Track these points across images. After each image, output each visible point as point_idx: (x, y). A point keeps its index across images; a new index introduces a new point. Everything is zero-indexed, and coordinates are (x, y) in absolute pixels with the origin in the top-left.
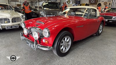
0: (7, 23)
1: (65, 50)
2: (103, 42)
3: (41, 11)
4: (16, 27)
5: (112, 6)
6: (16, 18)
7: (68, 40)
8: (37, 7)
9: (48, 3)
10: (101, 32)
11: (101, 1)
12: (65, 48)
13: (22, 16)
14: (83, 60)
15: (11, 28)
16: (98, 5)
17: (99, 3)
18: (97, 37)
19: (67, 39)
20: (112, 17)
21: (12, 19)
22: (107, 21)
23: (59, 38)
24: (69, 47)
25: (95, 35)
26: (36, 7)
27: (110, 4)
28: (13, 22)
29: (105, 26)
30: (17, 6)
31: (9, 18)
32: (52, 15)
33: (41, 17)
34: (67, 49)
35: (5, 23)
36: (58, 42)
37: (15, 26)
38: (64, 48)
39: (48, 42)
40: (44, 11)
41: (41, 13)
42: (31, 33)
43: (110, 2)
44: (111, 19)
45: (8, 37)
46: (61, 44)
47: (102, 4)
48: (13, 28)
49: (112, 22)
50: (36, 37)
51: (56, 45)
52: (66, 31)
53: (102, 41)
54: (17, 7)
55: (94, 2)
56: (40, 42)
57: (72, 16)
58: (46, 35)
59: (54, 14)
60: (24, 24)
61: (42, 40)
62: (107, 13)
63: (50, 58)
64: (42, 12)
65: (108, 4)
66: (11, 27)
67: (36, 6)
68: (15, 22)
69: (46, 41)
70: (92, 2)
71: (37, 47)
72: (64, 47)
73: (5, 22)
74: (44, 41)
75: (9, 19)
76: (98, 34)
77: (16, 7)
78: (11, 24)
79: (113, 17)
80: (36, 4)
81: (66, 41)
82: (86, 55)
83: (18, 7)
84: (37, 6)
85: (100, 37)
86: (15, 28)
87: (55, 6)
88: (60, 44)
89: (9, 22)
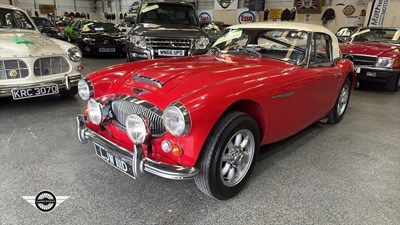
0: (18, 77)
1: (235, 177)
2: (352, 146)
3: (134, 34)
4: (51, 92)
5: (372, 21)
6: (48, 59)
7: (245, 142)
8: (113, 17)
9: (156, 7)
10: (342, 110)
11: (335, 3)
12: (236, 170)
13: (72, 53)
14: (296, 209)
15: (31, 96)
16: (325, 15)
17: (329, 7)
18: (331, 129)
19: (243, 139)
20: (375, 60)
21: (36, 64)
22: (358, 71)
23: (219, 135)
24: (247, 166)
25: (325, 120)
26: (108, 17)
27: (363, 13)
28: (39, 75)
29: (355, 89)
30: (42, 12)
31: (23, 59)
32: (174, 48)
33: (134, 55)
34: (242, 174)
35: (9, 77)
36: (215, 149)
37: (47, 90)
38: (232, 171)
39: (182, 151)
40: (144, 35)
41: (134, 39)
42: (115, 117)
43: (366, 5)
44: (373, 65)
45: (22, 126)
46: (224, 158)
47: (339, 11)
48: (38, 95)
49: (374, 75)
50: (139, 134)
51: (208, 162)
52: (241, 113)
53: (348, 142)
54: (41, 16)
55: (311, 5)
56: (150, 150)
57: (252, 58)
58: (174, 128)
59: (180, 45)
60: (89, 84)
61: (160, 144)
62: (358, 44)
63: (185, 205)
64: (138, 38)
65: (358, 13)
66: (33, 91)
67: (109, 13)
68: (46, 73)
69: (176, 150)
70: (303, 4)
71: (144, 167)
72: (231, 167)
73: (11, 74)
74: (165, 146)
75: (23, 64)
76: (334, 119)
77: (36, 13)
78: (30, 80)
79: (380, 60)
80: (110, 6)
81: (239, 147)
82: (303, 191)
83: (45, 16)
84: (114, 12)
85: (340, 129)
86: (44, 94)
87: (181, 15)
88: (220, 156)
89: (25, 74)
